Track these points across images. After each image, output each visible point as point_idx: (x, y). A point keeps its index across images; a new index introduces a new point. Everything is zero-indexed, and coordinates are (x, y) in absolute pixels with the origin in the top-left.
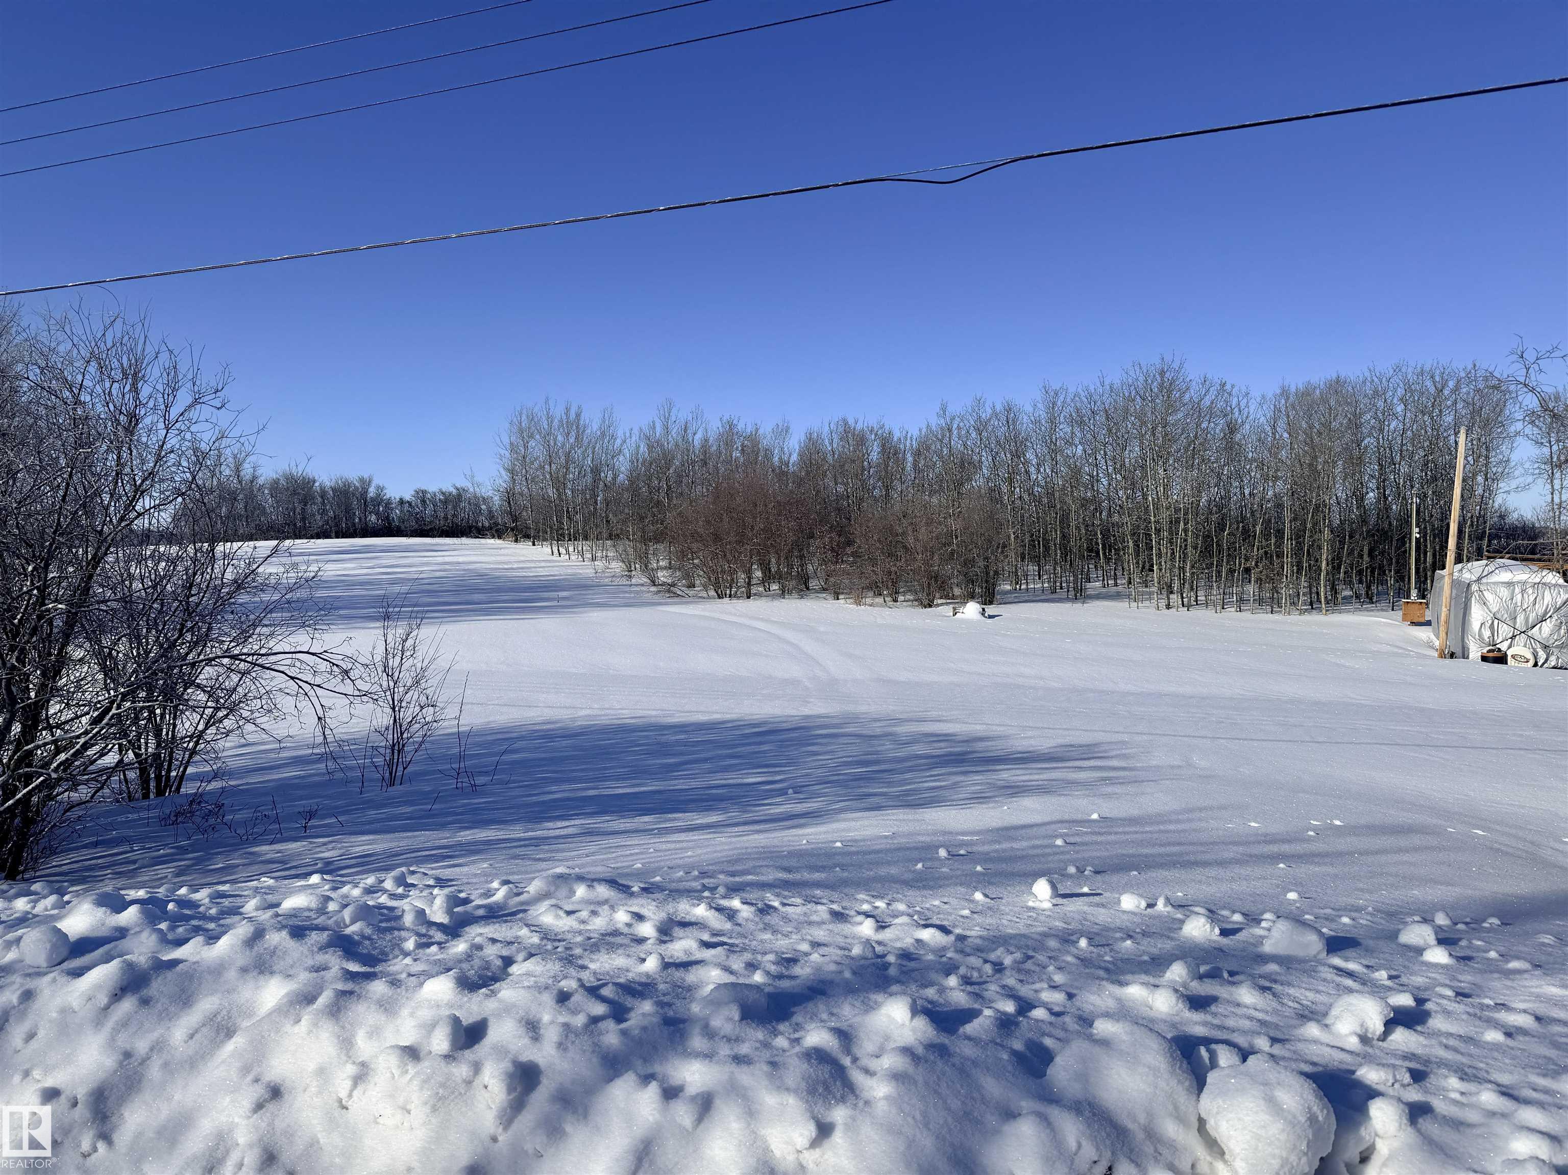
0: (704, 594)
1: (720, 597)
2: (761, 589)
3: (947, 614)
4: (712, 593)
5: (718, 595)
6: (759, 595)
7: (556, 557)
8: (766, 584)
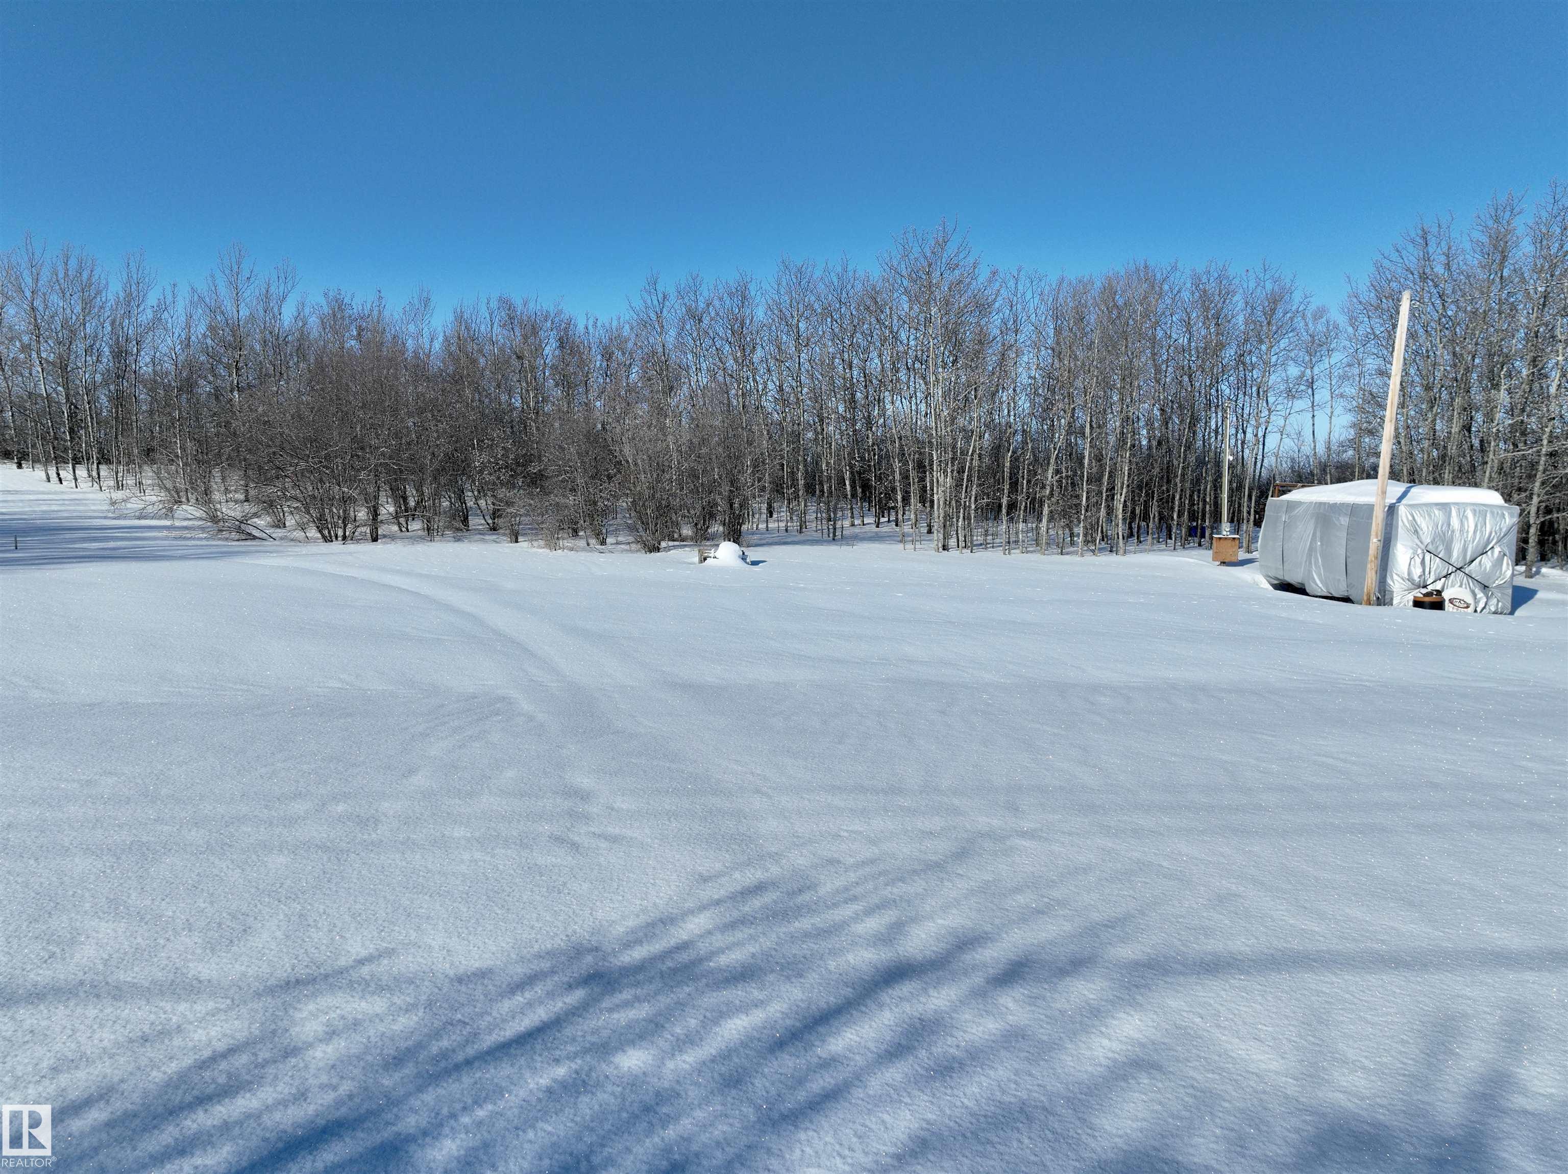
0: (299, 534)
1: (327, 539)
2: (395, 528)
3: (689, 560)
4: (313, 533)
5: (323, 536)
6: (392, 537)
7: (54, 485)
8: (402, 520)
